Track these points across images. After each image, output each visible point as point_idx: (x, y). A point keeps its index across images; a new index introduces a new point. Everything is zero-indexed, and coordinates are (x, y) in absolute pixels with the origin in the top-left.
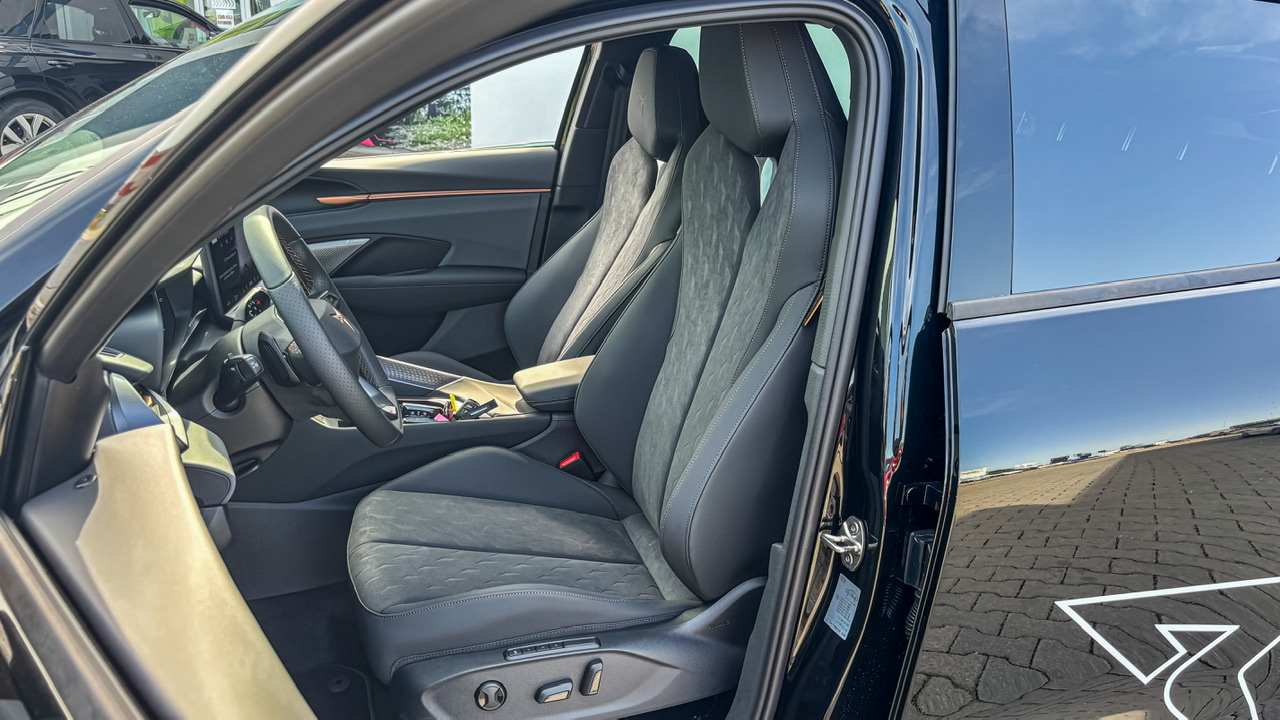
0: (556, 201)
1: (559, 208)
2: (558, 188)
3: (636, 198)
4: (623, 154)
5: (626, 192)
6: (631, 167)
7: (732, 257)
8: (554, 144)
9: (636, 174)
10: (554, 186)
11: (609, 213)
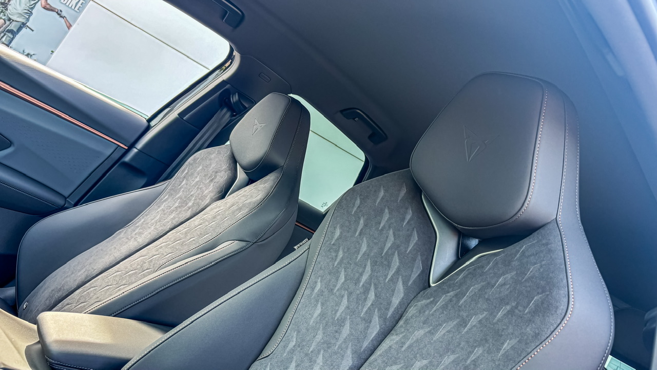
0: (127, 158)
1: (126, 165)
2: (135, 151)
3: (210, 191)
4: (210, 153)
5: (200, 181)
6: (213, 165)
7: (388, 309)
8: (147, 118)
9: (216, 172)
10: (132, 146)
11: (175, 190)
